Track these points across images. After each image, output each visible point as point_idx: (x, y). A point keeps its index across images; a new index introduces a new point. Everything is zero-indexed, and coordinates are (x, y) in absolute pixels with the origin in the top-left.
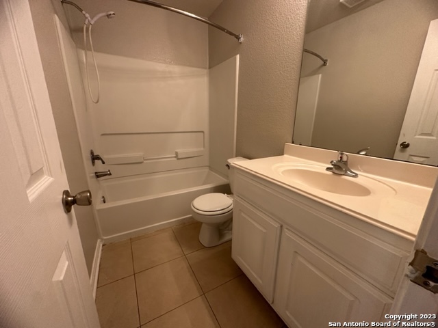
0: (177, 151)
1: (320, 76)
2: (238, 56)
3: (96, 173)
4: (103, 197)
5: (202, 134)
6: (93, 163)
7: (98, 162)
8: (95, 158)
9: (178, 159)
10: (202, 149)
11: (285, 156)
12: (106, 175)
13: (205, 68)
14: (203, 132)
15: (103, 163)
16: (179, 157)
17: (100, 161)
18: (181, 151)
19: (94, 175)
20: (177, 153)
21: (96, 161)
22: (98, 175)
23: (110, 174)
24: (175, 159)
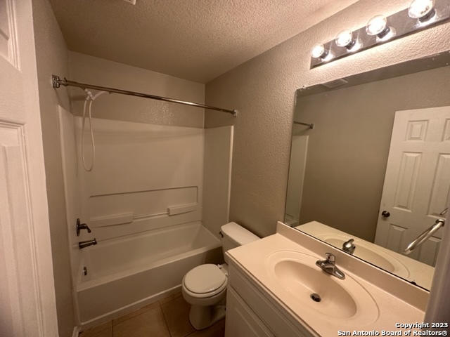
0: (169, 207)
1: (308, 137)
2: (233, 127)
3: (80, 243)
4: (85, 269)
5: (196, 188)
6: (78, 233)
7: (83, 231)
8: (80, 227)
9: (170, 216)
10: (195, 203)
11: (277, 234)
12: (91, 244)
13: (201, 128)
14: (197, 187)
15: (89, 231)
16: (171, 214)
17: (86, 230)
18: (173, 207)
19: (77, 245)
20: (168, 210)
21: (81, 230)
22: (81, 246)
23: (95, 243)
24: (167, 216)
